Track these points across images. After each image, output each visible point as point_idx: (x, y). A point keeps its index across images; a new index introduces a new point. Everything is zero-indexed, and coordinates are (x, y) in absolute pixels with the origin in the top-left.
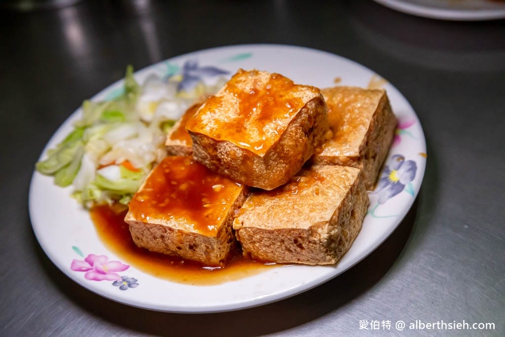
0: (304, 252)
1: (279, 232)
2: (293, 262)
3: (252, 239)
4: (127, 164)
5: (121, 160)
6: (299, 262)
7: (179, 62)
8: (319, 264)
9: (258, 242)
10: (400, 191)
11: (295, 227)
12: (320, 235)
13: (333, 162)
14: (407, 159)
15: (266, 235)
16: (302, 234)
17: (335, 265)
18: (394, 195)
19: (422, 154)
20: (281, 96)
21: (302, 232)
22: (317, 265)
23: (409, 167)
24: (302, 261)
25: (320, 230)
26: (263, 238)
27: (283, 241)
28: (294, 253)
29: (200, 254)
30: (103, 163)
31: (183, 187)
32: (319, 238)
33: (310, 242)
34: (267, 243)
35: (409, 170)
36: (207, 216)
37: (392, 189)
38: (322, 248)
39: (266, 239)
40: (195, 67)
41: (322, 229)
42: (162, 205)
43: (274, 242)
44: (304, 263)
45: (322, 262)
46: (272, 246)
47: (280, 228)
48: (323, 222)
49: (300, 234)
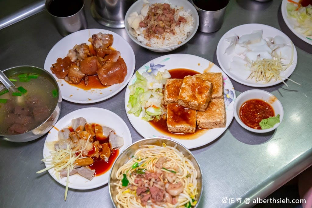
0: (217, 126)
1: (211, 122)
4: (154, 106)
5: (152, 105)
7: (148, 64)
10: (232, 101)
13: (215, 98)
14: (229, 90)
15: (207, 124)
17: (225, 127)
18: (230, 102)
19: (233, 88)
20: (202, 85)
23: (231, 93)
25: (222, 121)
27: (212, 124)
28: (214, 126)
29: (190, 131)
30: (146, 107)
31: (179, 114)
33: (219, 124)
35: (232, 94)
36: (191, 122)
37: (229, 100)
40: (154, 66)
42: (177, 121)
43: (209, 125)
48: (223, 119)
49: (217, 122)
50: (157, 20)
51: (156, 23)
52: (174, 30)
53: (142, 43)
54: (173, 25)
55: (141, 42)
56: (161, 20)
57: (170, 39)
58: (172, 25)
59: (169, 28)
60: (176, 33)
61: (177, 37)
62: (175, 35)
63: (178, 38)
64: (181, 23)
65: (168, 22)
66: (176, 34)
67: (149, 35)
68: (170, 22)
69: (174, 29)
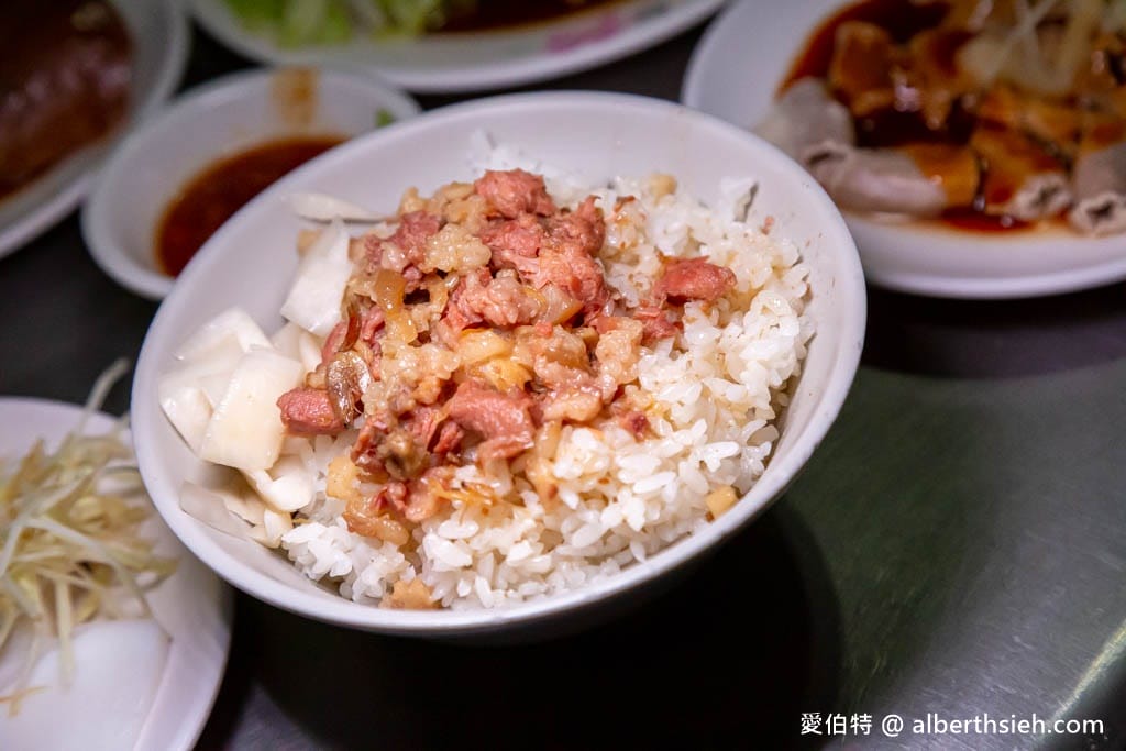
50: (445, 333)
51: (437, 362)
52: (629, 389)
53: (343, 588)
54: (616, 341)
55: (333, 584)
56: (484, 324)
57: (621, 485)
58: (600, 351)
59: (580, 376)
60: (667, 416)
61: (685, 455)
62: (657, 437)
63: (693, 461)
64: (691, 310)
65: (559, 330)
66: (659, 425)
67: (395, 491)
68: (575, 321)
69: (637, 382)
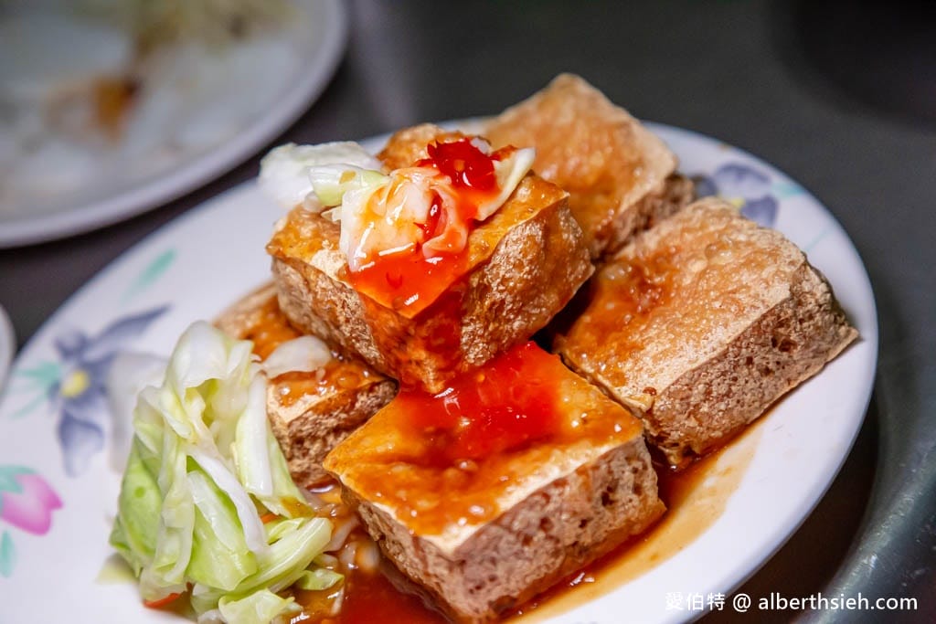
0: (796, 353)
1: (738, 344)
2: (783, 393)
3: (688, 404)
6: (794, 384)
8: (829, 359)
9: (705, 401)
11: (764, 311)
12: (813, 294)
15: (714, 372)
16: (782, 314)
21: (781, 311)
22: (826, 364)
24: (796, 380)
26: (709, 384)
27: (750, 361)
28: (777, 374)
32: (813, 300)
33: (801, 321)
34: (723, 389)
38: (827, 317)
39: (719, 380)
41: (807, 280)
43: (735, 375)
44: (802, 378)
45: (835, 349)
46: (733, 388)
47: (737, 334)
48: (800, 268)
49: (779, 317)
